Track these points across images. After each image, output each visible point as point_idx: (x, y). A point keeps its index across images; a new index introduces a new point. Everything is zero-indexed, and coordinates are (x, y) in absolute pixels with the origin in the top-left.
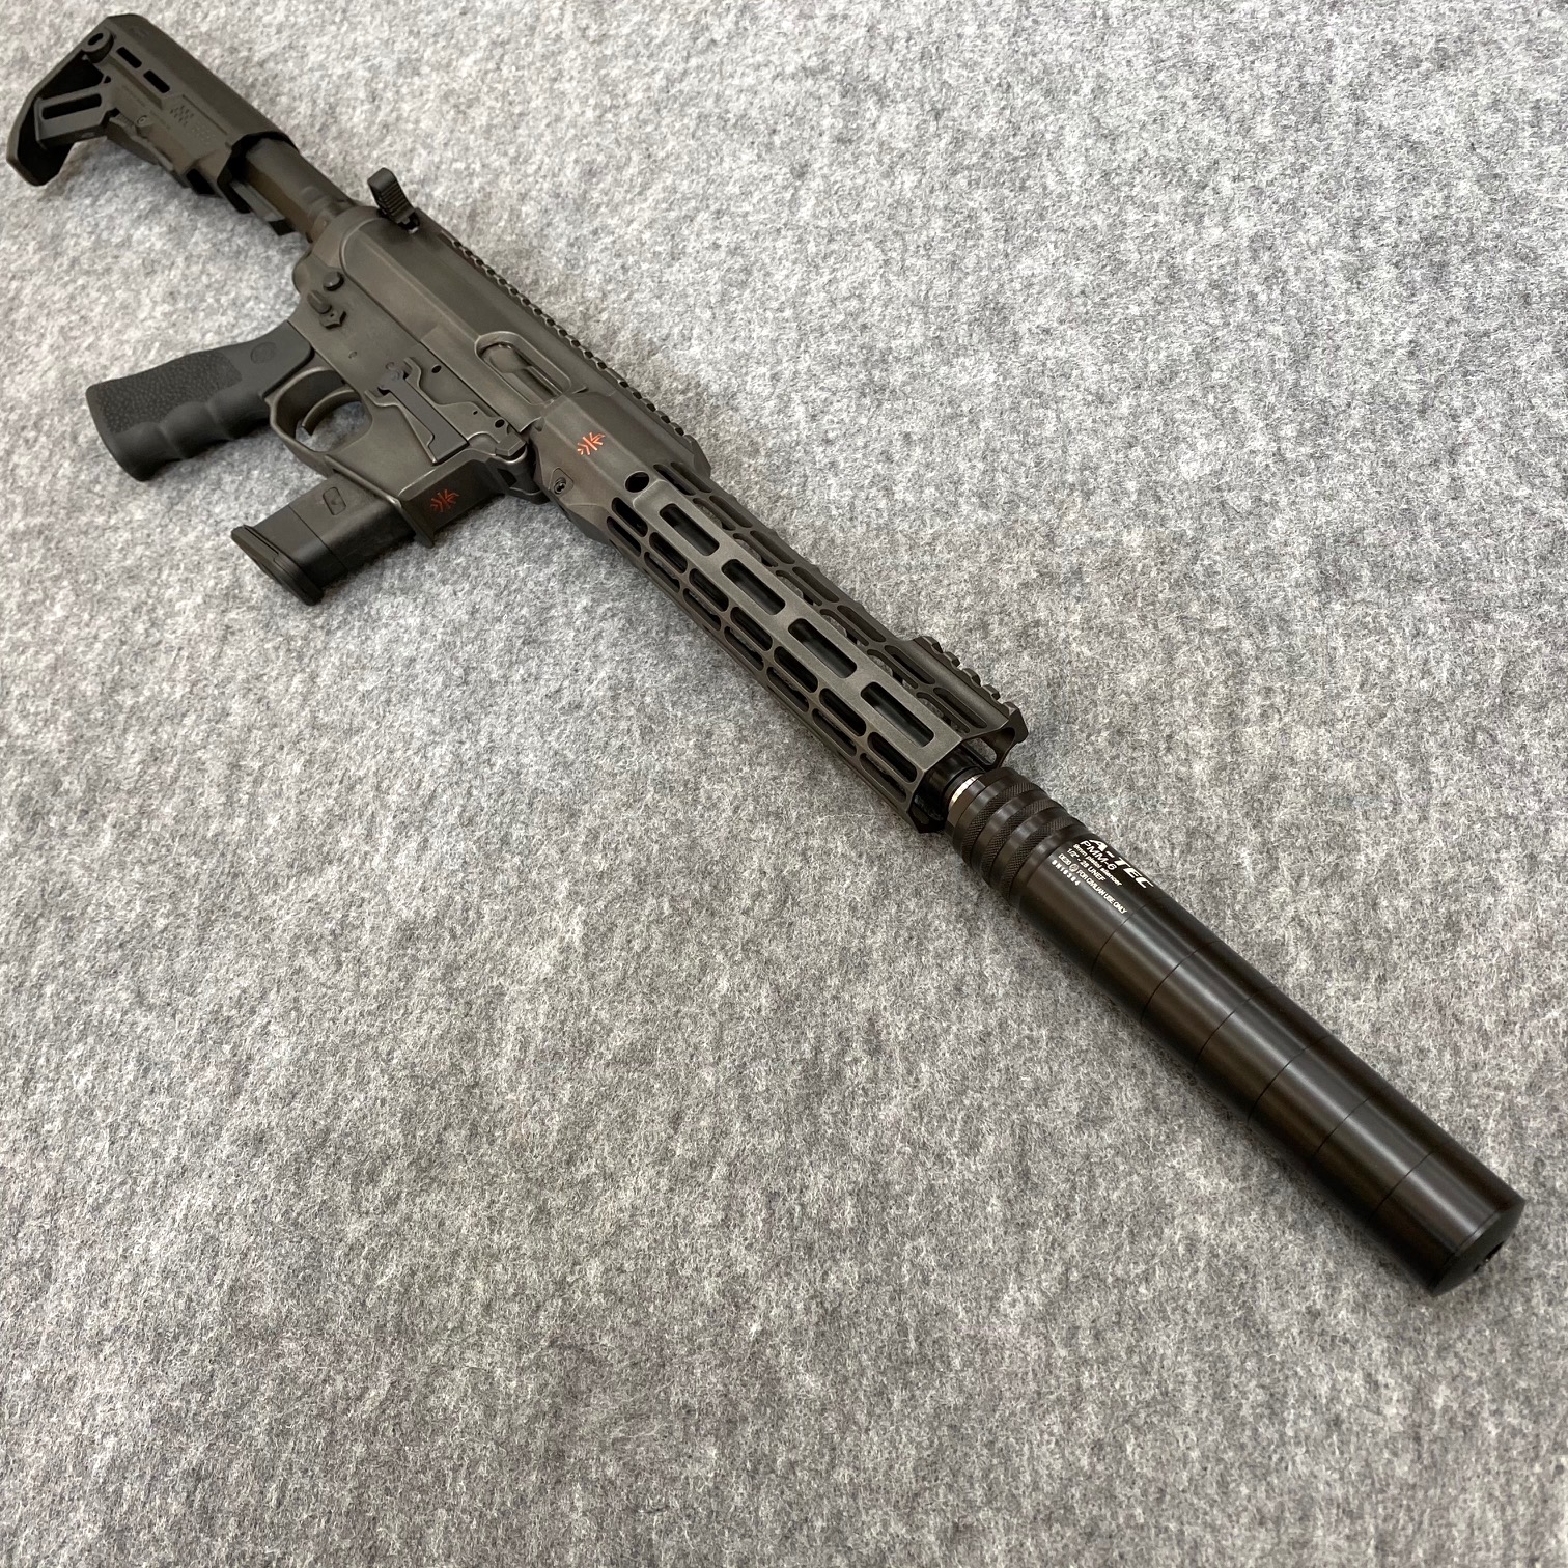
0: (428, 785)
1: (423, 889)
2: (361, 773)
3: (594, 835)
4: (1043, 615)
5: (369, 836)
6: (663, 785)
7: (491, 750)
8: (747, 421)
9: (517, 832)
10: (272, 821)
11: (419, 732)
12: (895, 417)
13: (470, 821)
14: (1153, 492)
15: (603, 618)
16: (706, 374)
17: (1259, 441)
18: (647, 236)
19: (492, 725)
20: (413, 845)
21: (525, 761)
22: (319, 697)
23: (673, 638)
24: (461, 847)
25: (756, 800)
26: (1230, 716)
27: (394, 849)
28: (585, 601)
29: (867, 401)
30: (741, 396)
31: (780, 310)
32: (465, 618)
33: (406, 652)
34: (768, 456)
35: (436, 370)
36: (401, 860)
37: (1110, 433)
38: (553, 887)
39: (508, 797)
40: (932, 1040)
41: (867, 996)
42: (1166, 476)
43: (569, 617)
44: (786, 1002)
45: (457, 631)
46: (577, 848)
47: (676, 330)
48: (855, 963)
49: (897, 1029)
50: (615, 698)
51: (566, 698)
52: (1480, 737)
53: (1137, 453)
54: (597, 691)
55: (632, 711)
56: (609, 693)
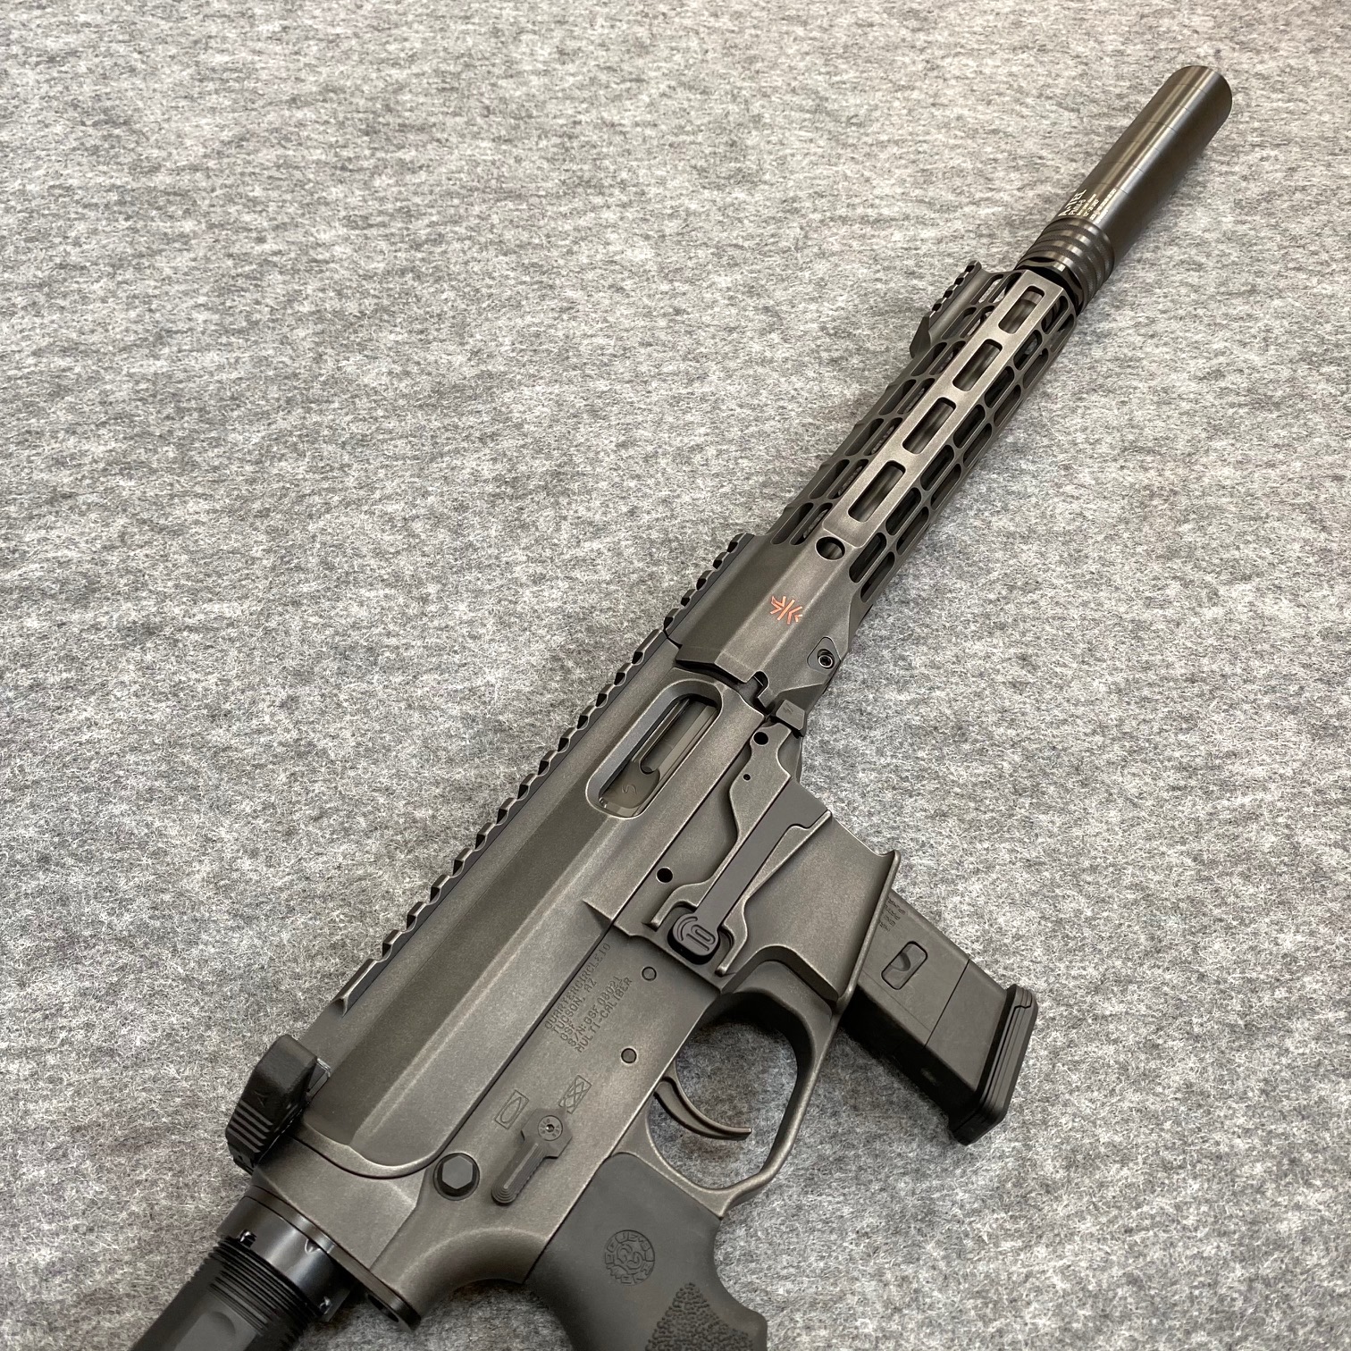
0: (1172, 777)
1: (1275, 736)
2: (1189, 861)
3: (1149, 602)
4: (815, 326)
5: (1252, 816)
6: (1077, 559)
7: (1102, 728)
8: (608, 594)
9: (1179, 670)
10: (1289, 941)
11: (1113, 815)
12: (595, 461)
13: (1186, 720)
14: (668, 273)
15: (910, 667)
16: (535, 654)
17: (609, 216)
18: (247, 807)
19: (1076, 739)
20: (1237, 767)
21: (1103, 689)
22: (1118, 963)
23: (913, 593)
24: (1218, 718)
25: (1059, 486)
26: (879, 222)
27: (1252, 785)
28: (892, 695)
29: (575, 486)
30: (569, 608)
31: (424, 600)
32: (952, 822)
33: (1022, 877)
34: (657, 563)
35: (665, 875)
36: (1260, 772)
37: (607, 302)
38: (1215, 621)
39: (1146, 692)
40: (1195, 346)
41: (1183, 384)
42: (652, 267)
43: (916, 703)
44: (1216, 431)
45: (974, 825)
46: (1169, 612)
47: (455, 710)
48: (1165, 397)
49: (1199, 365)
50: (1002, 627)
51: (1016, 671)
52: (854, 120)
53: (628, 285)
54: (998, 647)
55: (1011, 607)
56: (998, 633)
